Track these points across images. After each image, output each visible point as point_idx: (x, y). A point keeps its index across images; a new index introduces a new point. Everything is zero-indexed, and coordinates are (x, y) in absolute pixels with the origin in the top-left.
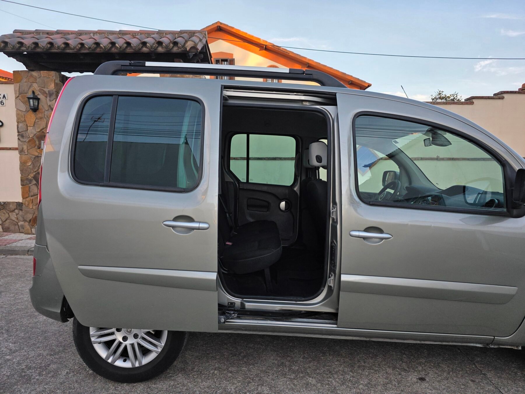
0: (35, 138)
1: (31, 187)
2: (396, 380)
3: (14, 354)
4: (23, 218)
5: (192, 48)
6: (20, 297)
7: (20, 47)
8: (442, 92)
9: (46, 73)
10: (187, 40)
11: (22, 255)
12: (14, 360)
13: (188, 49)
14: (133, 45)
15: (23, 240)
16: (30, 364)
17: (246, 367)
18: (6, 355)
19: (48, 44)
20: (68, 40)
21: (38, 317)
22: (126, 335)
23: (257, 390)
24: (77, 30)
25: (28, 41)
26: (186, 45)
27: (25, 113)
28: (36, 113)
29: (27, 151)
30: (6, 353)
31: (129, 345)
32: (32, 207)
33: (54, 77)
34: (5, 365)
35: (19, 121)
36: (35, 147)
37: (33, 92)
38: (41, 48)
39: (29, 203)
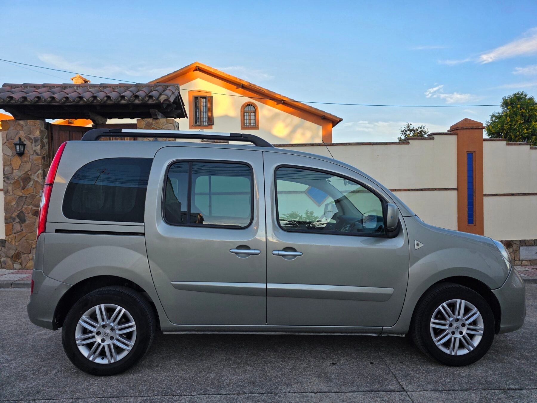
0: (20, 179)
1: (14, 225)
2: (314, 365)
3: (11, 362)
4: (6, 254)
5: (165, 100)
6: (9, 322)
7: (9, 101)
8: (411, 125)
9: (32, 121)
10: (161, 93)
11: (6, 288)
12: (11, 366)
13: (162, 101)
14: (113, 98)
15: (5, 274)
16: (25, 368)
17: (200, 362)
18: (4, 363)
19: (36, 98)
20: (54, 94)
21: (27, 336)
22: (104, 338)
23: (206, 376)
24: (62, 84)
25: (17, 96)
26: (160, 98)
27: (11, 157)
28: (21, 157)
29: (12, 192)
30: (3, 362)
31: (106, 345)
32: (15, 244)
33: (40, 125)
34: (4, 370)
35: (6, 164)
36: (19, 188)
37: (20, 139)
38: (29, 101)
39: (12, 240)
